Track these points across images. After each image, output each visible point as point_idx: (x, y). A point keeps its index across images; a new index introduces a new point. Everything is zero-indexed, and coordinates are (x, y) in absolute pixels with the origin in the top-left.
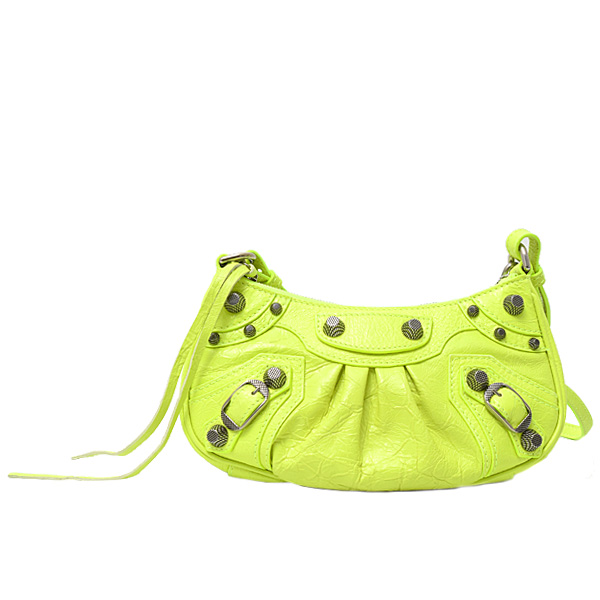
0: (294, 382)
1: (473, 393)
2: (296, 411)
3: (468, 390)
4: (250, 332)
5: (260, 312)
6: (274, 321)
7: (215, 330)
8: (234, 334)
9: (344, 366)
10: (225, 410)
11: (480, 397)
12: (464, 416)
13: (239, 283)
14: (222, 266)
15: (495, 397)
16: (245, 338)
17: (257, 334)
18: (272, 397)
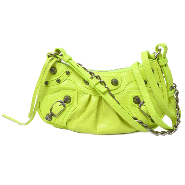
0: (74, 101)
1: (135, 105)
2: (74, 111)
3: (133, 103)
4: (59, 81)
5: (62, 74)
6: (67, 77)
7: (47, 80)
8: (53, 82)
9: (91, 95)
10: (51, 110)
11: (137, 106)
12: (132, 112)
13: (55, 64)
14: (49, 57)
15: (142, 106)
16: (57, 83)
17: (61, 82)
18: (66, 106)
